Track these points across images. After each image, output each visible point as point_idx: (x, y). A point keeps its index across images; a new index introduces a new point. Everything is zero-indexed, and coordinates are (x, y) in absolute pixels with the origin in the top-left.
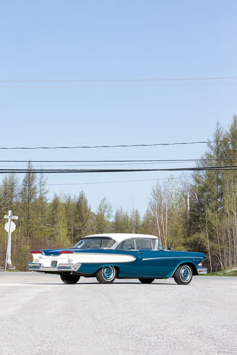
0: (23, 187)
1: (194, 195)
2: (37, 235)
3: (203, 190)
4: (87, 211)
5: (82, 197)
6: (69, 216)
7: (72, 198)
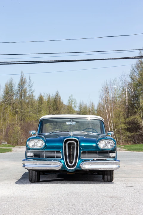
0: (18, 88)
1: (131, 89)
2: (28, 120)
3: (137, 85)
4: (61, 103)
5: (57, 95)
6: (49, 107)
7: (51, 96)
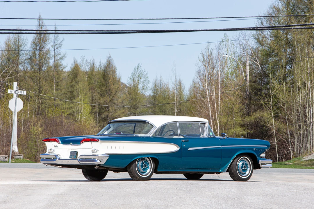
0: (31, 50)
1: (256, 61)
2: (51, 113)
3: (268, 55)
4: (117, 81)
5: (109, 64)
6: (93, 89)
7: (97, 64)
